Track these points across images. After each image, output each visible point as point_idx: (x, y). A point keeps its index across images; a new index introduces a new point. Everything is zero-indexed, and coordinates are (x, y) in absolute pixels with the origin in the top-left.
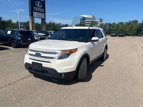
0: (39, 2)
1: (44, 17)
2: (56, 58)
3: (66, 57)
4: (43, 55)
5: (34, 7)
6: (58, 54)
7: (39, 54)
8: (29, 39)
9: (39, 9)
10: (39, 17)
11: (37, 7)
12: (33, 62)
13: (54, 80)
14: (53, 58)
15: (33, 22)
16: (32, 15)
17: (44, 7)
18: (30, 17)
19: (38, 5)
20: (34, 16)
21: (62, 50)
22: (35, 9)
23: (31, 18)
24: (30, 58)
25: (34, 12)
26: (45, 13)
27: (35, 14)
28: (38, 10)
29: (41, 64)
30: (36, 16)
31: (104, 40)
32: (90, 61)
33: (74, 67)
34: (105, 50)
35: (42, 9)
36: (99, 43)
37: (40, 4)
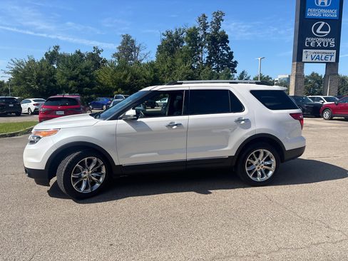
0: (323, 23)
1: (334, 57)
5: (307, 39)
9: (319, 41)
10: (317, 60)
11: (315, 37)
15: (299, 76)
20: (304, 59)
22: (309, 43)
23: (295, 66)
25: (304, 50)
27: (307, 55)
28: (316, 44)
30: (309, 60)
31: (239, 120)
32: (116, 164)
33: (39, 161)
34: (262, 151)
35: (329, 40)
36: (176, 125)
37: (325, 28)
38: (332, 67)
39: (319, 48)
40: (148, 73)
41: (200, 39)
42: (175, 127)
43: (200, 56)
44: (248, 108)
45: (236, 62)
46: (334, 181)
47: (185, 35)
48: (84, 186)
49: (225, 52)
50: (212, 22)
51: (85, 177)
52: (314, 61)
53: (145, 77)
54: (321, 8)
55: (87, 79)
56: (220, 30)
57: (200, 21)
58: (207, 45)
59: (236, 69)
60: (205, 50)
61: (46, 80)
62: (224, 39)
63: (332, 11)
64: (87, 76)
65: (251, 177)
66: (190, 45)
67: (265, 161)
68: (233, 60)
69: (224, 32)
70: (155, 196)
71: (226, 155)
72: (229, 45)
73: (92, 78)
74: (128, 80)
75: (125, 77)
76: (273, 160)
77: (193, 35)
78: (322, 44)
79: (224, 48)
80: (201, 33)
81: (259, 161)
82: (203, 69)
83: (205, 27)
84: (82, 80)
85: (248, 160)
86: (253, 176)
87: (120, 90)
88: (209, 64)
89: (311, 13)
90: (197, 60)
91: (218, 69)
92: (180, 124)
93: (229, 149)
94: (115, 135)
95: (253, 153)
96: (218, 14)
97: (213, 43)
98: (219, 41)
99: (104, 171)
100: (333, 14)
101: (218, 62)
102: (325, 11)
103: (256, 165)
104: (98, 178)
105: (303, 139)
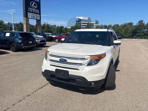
1: (39, 18)
2: (84, 65)
3: (96, 64)
4: (69, 61)
5: (29, 8)
6: (87, 59)
7: (65, 59)
8: (30, 42)
10: (33, 18)
11: (32, 8)
12: (56, 70)
13: (80, 89)
14: (82, 64)
15: (27, 24)
16: (26, 16)
17: (39, 8)
19: (33, 5)
20: (29, 17)
21: (91, 56)
22: (30, 10)
23: (25, 19)
24: (51, 65)
25: (28, 13)
26: (40, 14)
27: (30, 15)
28: (33, 11)
29: (68, 72)
30: (31, 17)
33: (103, 74)
35: (37, 10)
37: (35, 5)
78: (35, 11)
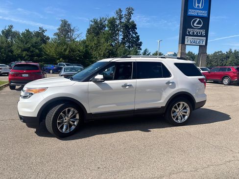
0: (198, 19)
1: (204, 42)
3: (29, 98)
9: (196, 31)
10: (194, 44)
11: (193, 28)
15: (183, 53)
17: (206, 27)
18: (179, 46)
19: (195, 25)
20: (186, 43)
21: (27, 88)
22: (189, 32)
25: (186, 37)
27: (188, 40)
28: (194, 33)
30: (189, 43)
31: (168, 83)
32: (88, 112)
33: (33, 111)
34: (182, 103)
35: (202, 31)
36: (129, 86)
37: (199, 23)
38: (203, 48)
39: (195, 36)
40: (81, 48)
41: (117, 26)
42: (127, 87)
43: (117, 37)
44: (174, 75)
45: (141, 43)
46: (223, 122)
47: (106, 22)
48: (65, 127)
49: (134, 36)
50: (125, 15)
51: (66, 122)
52: (192, 44)
53: (79, 51)
54: (197, 9)
55: (37, 51)
56: (131, 21)
57: (117, 13)
58: (122, 30)
59: (141, 47)
60: (121, 33)
61: (5, 50)
62: (134, 27)
63: (204, 12)
64: (37, 48)
65: (174, 120)
66: (110, 30)
67: (183, 109)
68: (139, 41)
69: (133, 22)
70: (114, 134)
71: (160, 106)
72: (137, 31)
73: (40, 50)
74: (67, 53)
75: (65, 50)
76: (188, 109)
77: (112, 22)
78: (197, 33)
79: (133, 33)
80: (118, 22)
81: (180, 110)
82: (119, 46)
83: (121, 18)
84: (32, 51)
85: (173, 109)
86: (176, 120)
87: (61, 59)
88: (123, 43)
89: (191, 12)
90: (115, 40)
91: (129, 47)
92: (131, 85)
93: (162, 102)
94: (87, 92)
95: (176, 104)
96: (129, 9)
97: (126, 29)
98: (130, 27)
99: (78, 117)
100: (204, 14)
101: (129, 42)
102: (200, 11)
103: (178, 112)
104: (74, 122)
105: (205, 96)
